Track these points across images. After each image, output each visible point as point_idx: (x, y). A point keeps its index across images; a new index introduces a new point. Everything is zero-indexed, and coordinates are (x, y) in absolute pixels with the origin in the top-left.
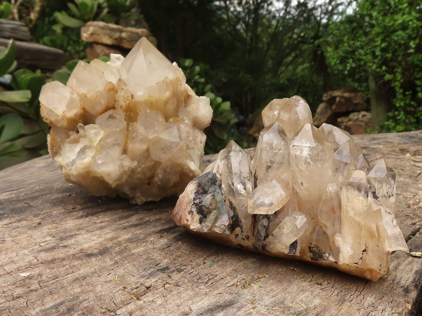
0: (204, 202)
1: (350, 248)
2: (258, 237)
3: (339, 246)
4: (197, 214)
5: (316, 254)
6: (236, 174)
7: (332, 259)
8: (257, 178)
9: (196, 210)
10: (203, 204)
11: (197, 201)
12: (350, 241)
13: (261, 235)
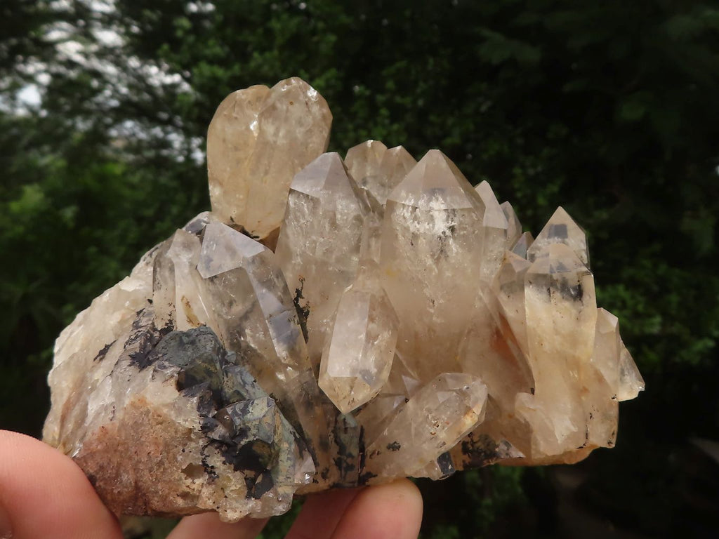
0: (254, 431)
1: (570, 419)
2: (345, 461)
3: (525, 420)
4: (235, 470)
5: (480, 453)
6: (271, 316)
7: (516, 453)
8: (308, 311)
9: (223, 459)
10: (251, 438)
11: (220, 432)
12: (569, 406)
13: (350, 455)
